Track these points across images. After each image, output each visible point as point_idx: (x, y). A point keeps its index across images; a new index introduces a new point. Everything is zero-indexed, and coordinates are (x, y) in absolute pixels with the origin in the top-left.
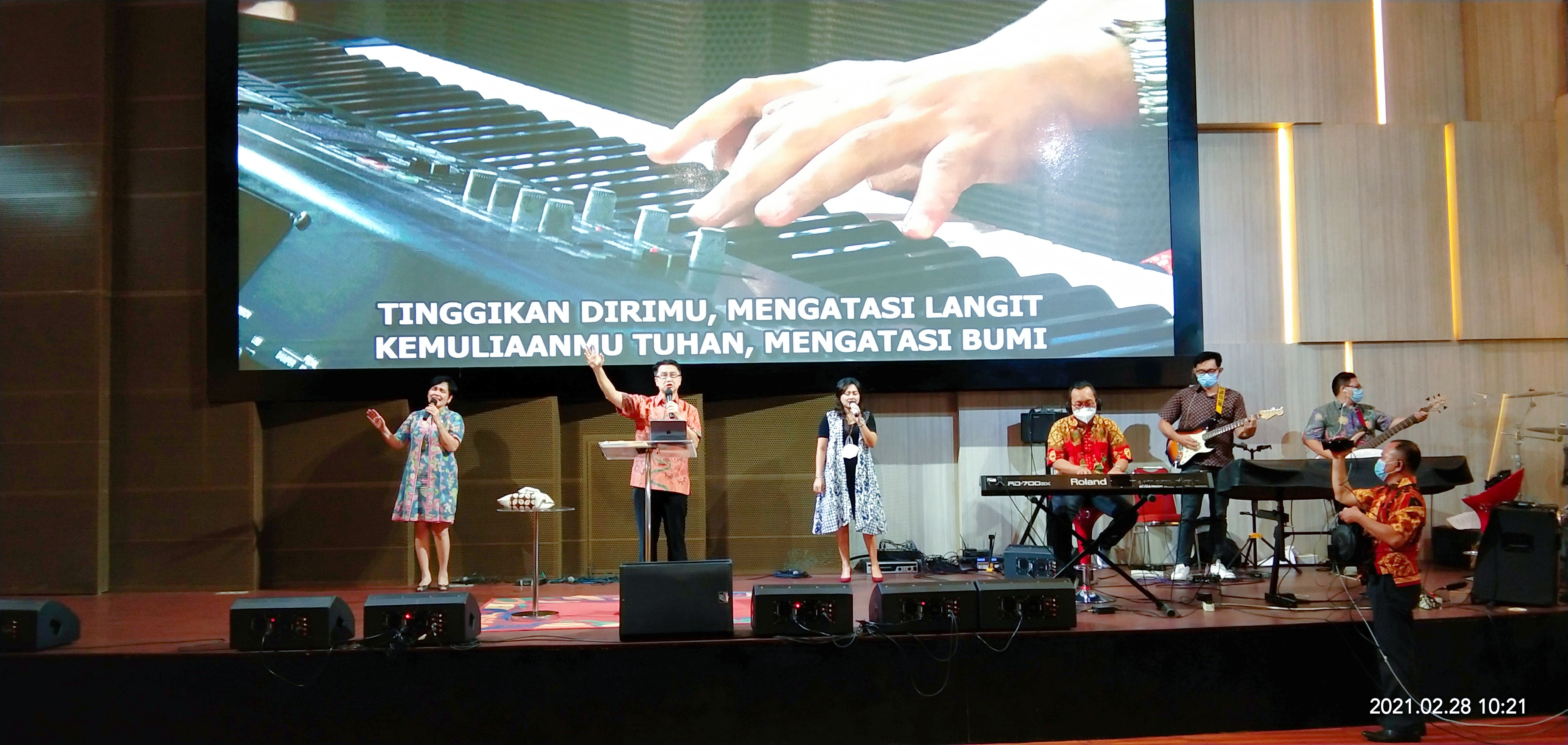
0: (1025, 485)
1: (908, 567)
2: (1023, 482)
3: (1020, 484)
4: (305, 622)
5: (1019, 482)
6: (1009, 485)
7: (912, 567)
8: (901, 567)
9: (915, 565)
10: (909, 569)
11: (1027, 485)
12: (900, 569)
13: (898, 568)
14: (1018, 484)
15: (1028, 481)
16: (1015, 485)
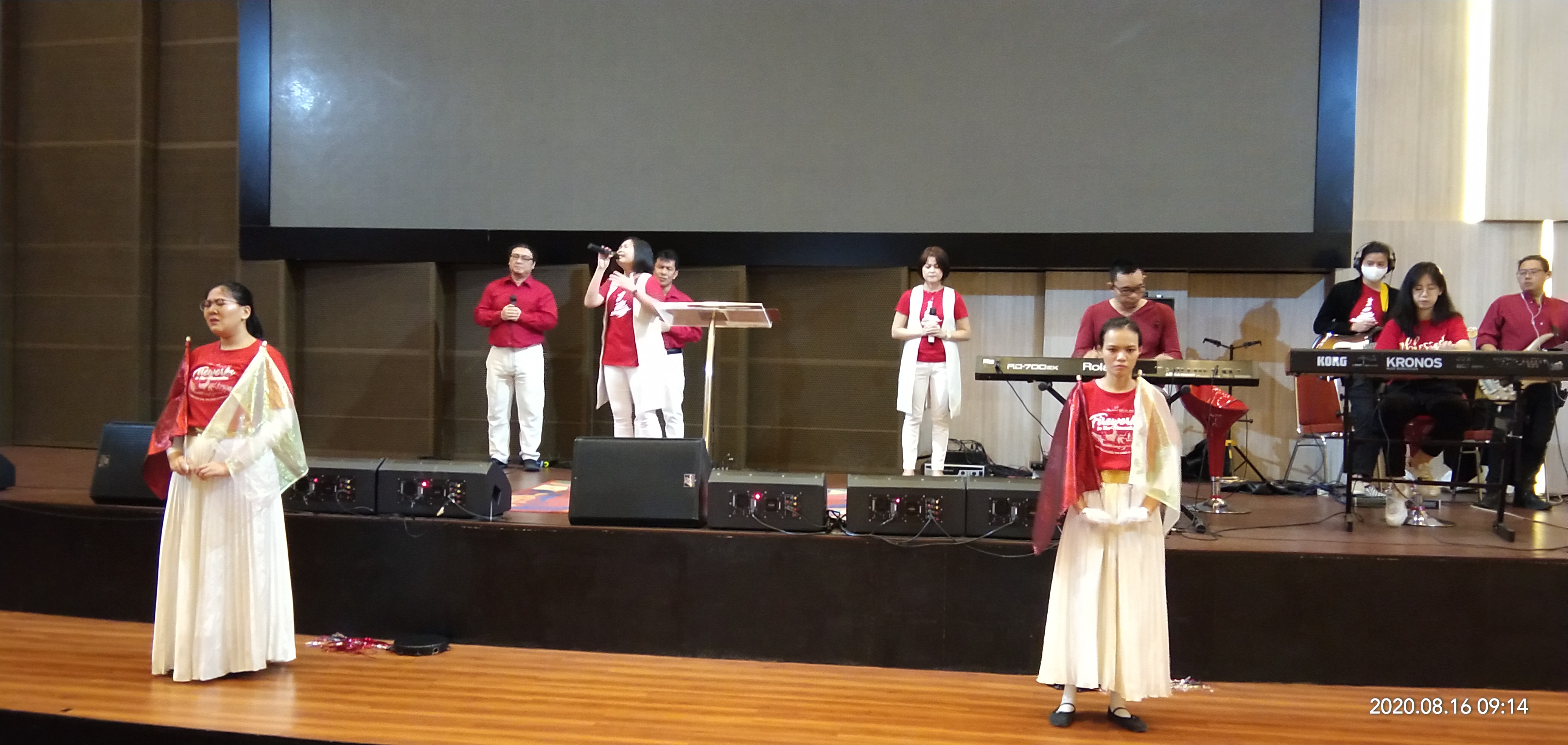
0: (1027, 368)
1: (972, 471)
2: (1026, 365)
3: (1021, 366)
4: (348, 484)
5: (1021, 365)
6: (1008, 368)
7: (977, 472)
8: (965, 471)
9: (981, 469)
10: (974, 474)
11: (1030, 368)
12: (963, 473)
13: (960, 471)
14: (1020, 367)
15: (1032, 363)
16: (1016, 368)
